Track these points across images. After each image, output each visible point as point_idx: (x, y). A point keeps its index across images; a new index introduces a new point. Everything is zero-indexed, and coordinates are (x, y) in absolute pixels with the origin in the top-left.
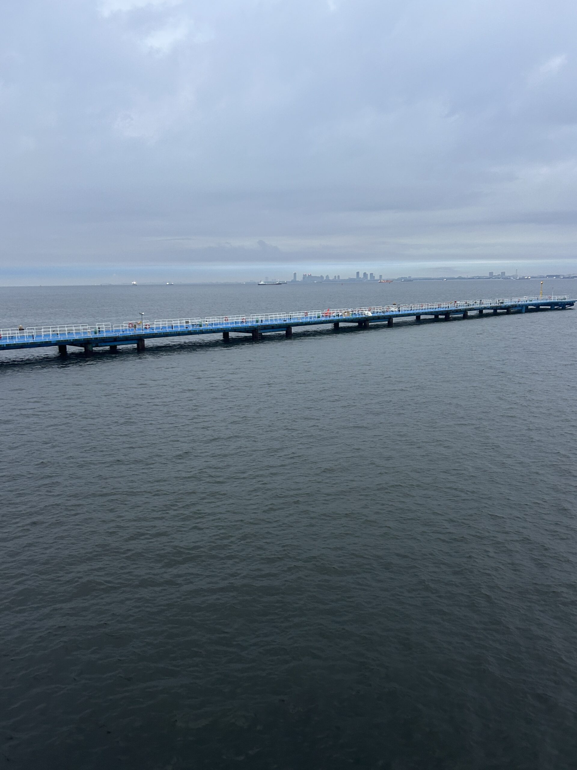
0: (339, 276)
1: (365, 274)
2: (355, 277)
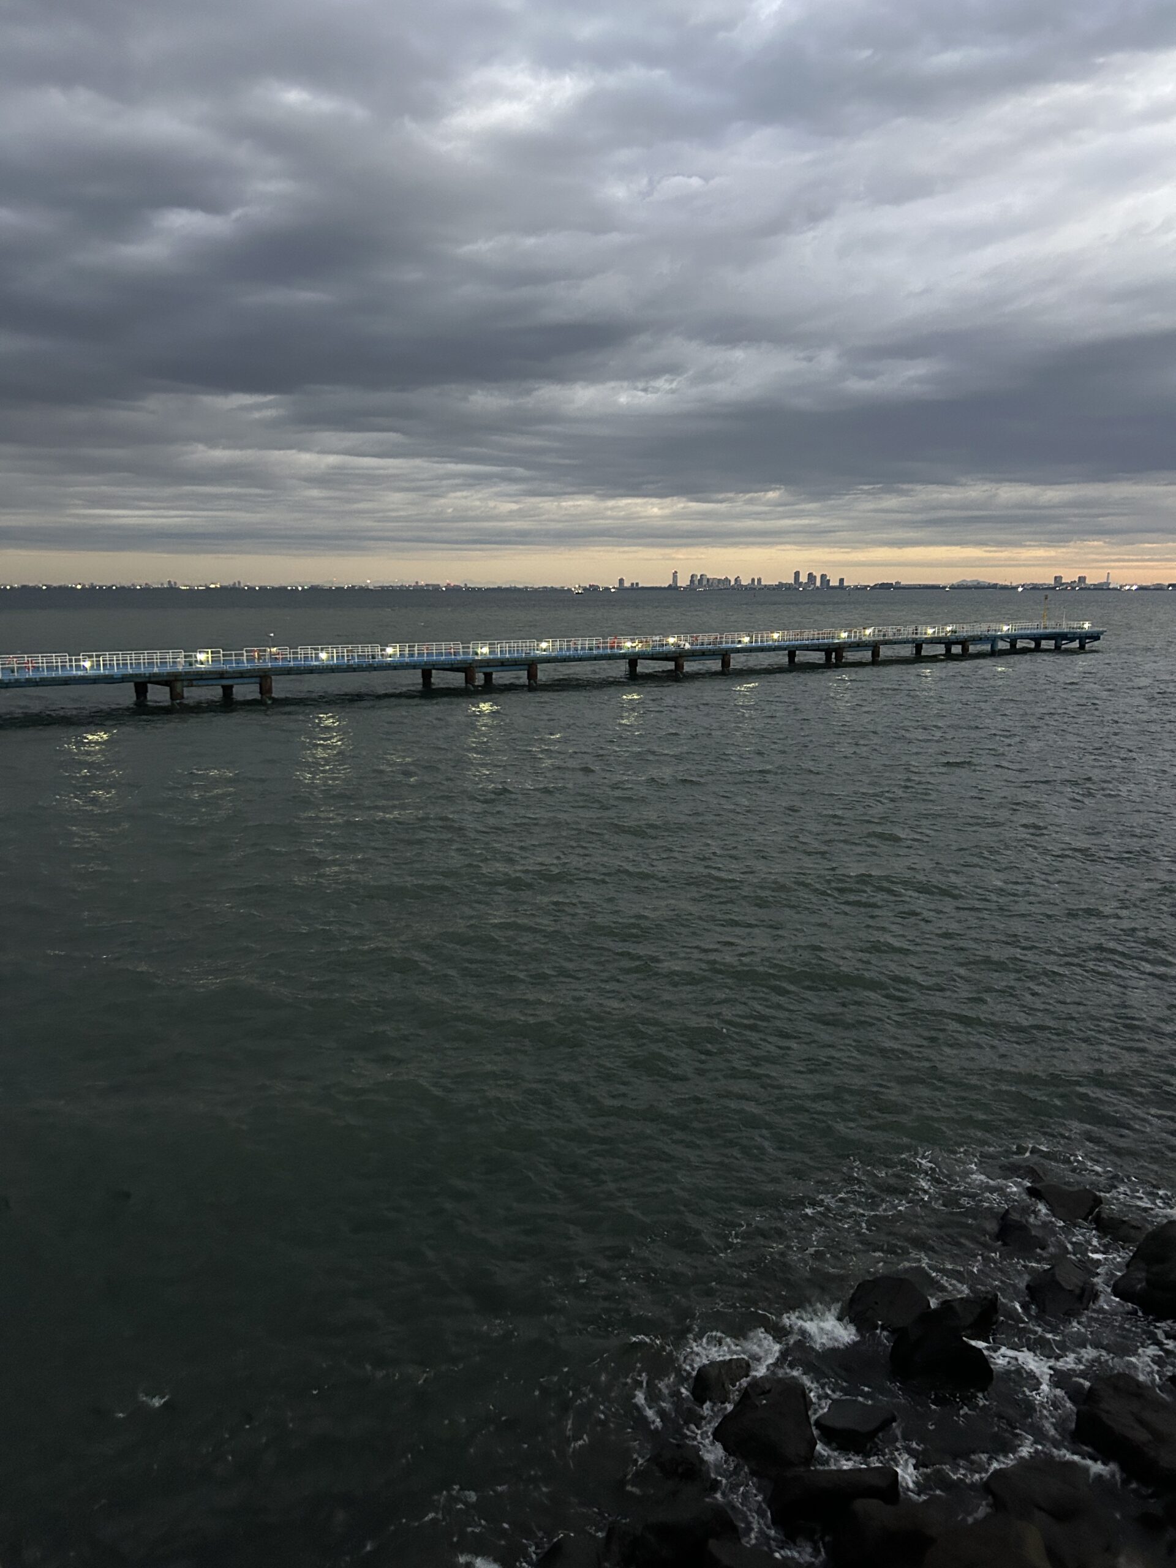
0: (759, 580)
1: (811, 576)
2: (792, 581)
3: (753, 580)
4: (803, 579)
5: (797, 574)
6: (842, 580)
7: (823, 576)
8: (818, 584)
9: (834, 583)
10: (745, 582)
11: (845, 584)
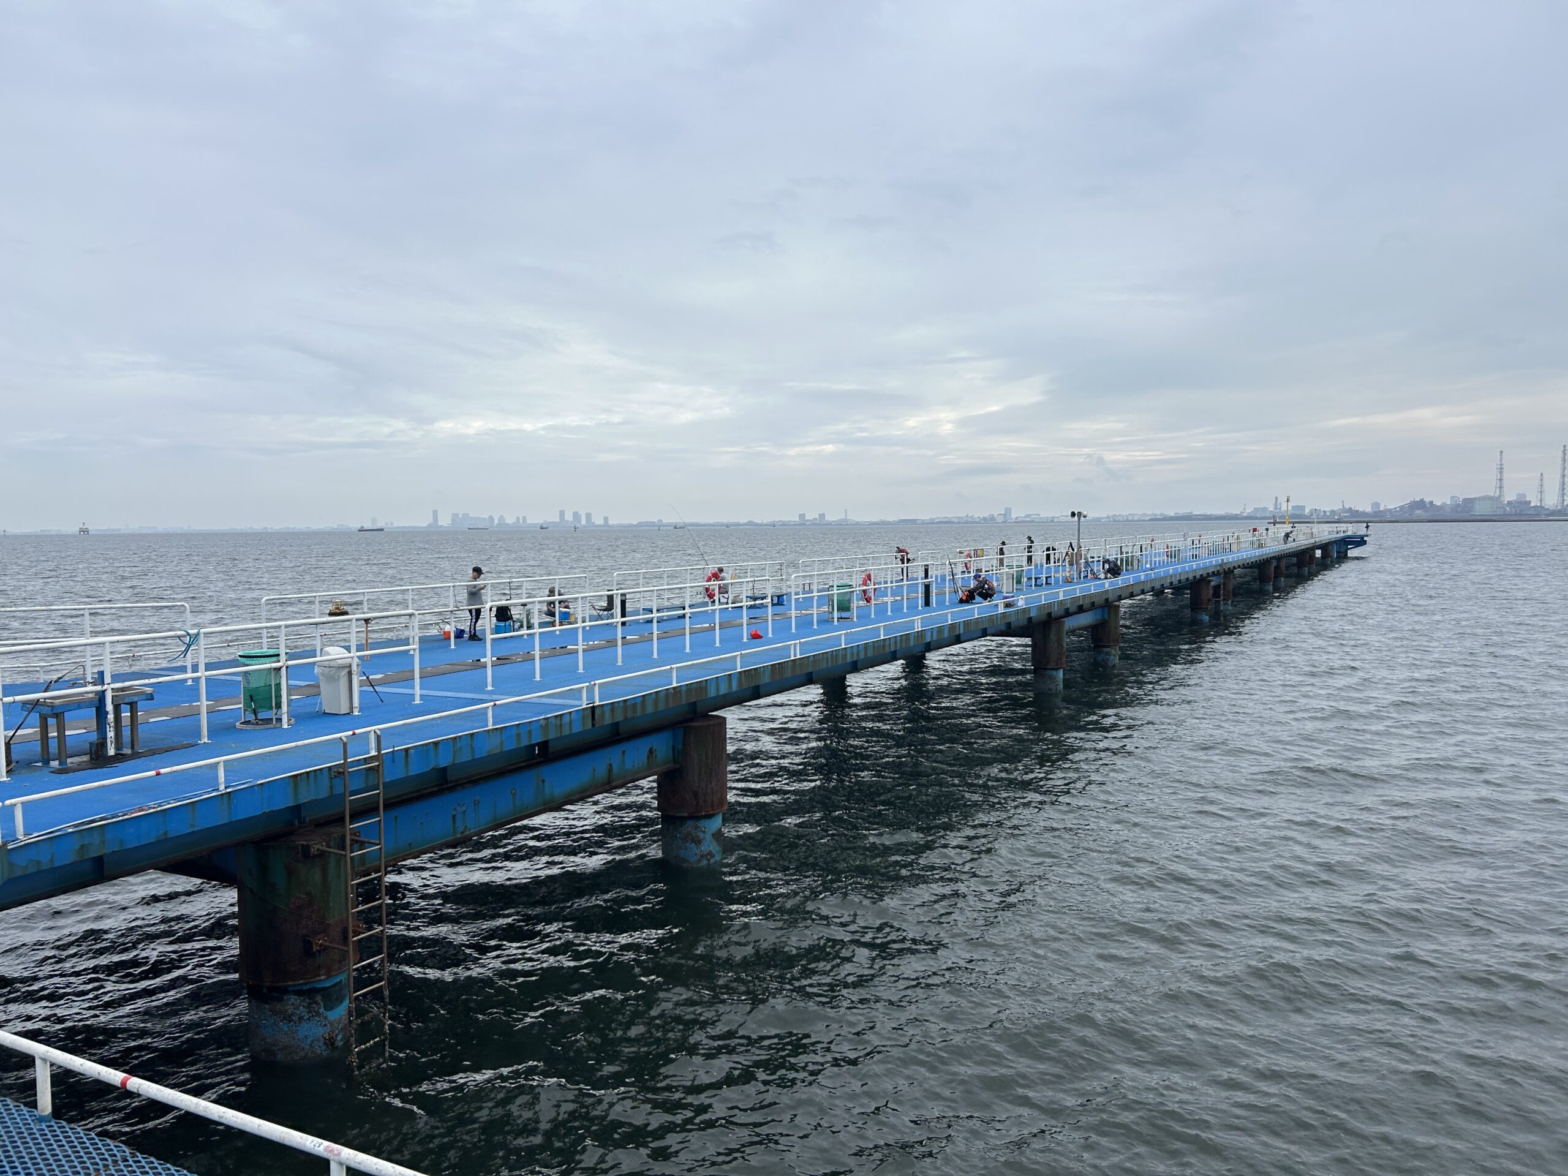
0: (524, 518)
2: (556, 521)
3: (518, 518)
4: (569, 517)
5: (562, 513)
6: (606, 519)
7: (588, 516)
8: (584, 522)
9: (598, 521)
10: (510, 520)
11: (610, 523)
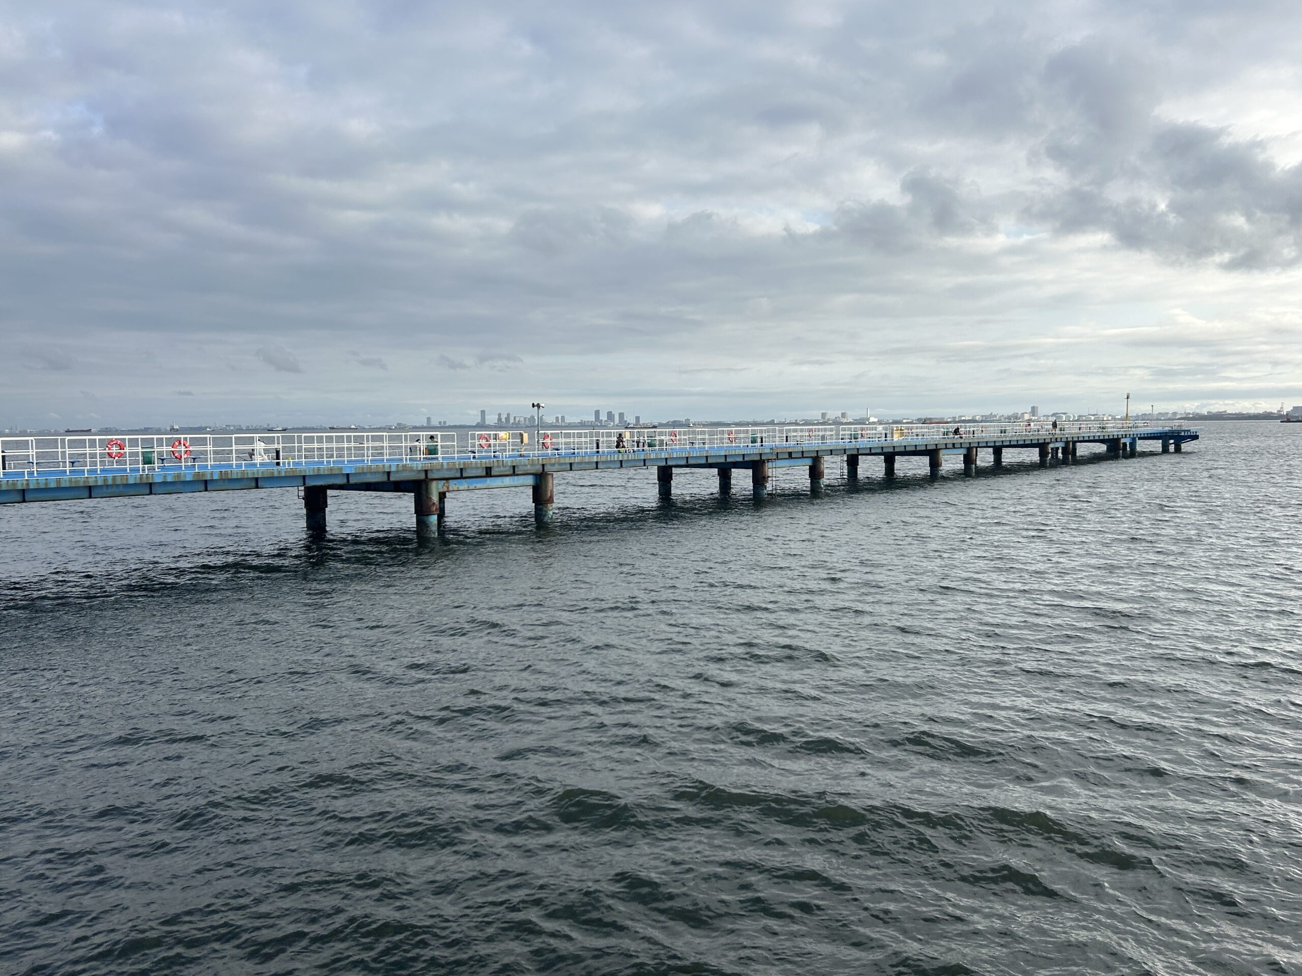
0: (563, 417)
1: (610, 416)
2: (592, 418)
3: (557, 418)
4: (603, 417)
5: (597, 413)
7: (621, 415)
8: (617, 421)
9: (630, 420)
